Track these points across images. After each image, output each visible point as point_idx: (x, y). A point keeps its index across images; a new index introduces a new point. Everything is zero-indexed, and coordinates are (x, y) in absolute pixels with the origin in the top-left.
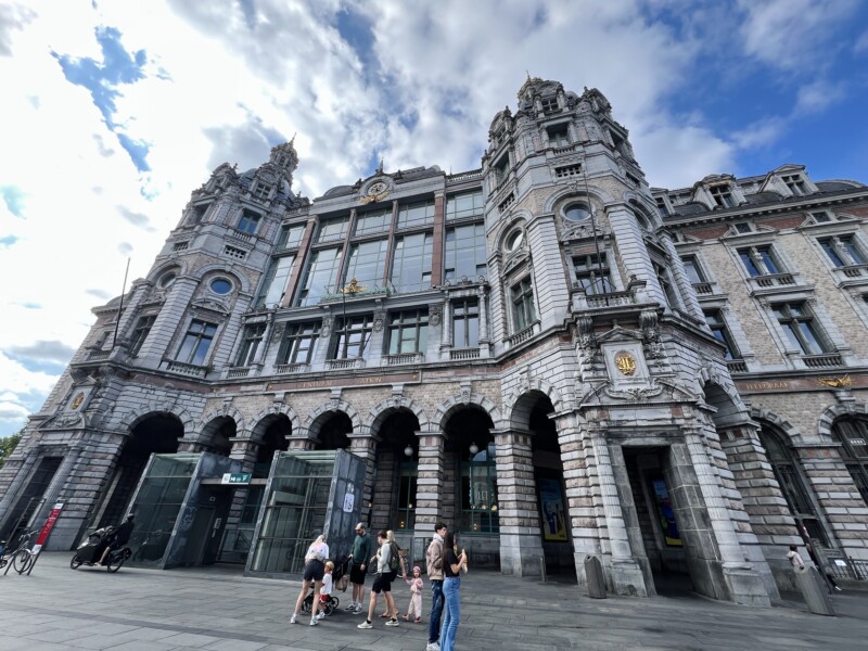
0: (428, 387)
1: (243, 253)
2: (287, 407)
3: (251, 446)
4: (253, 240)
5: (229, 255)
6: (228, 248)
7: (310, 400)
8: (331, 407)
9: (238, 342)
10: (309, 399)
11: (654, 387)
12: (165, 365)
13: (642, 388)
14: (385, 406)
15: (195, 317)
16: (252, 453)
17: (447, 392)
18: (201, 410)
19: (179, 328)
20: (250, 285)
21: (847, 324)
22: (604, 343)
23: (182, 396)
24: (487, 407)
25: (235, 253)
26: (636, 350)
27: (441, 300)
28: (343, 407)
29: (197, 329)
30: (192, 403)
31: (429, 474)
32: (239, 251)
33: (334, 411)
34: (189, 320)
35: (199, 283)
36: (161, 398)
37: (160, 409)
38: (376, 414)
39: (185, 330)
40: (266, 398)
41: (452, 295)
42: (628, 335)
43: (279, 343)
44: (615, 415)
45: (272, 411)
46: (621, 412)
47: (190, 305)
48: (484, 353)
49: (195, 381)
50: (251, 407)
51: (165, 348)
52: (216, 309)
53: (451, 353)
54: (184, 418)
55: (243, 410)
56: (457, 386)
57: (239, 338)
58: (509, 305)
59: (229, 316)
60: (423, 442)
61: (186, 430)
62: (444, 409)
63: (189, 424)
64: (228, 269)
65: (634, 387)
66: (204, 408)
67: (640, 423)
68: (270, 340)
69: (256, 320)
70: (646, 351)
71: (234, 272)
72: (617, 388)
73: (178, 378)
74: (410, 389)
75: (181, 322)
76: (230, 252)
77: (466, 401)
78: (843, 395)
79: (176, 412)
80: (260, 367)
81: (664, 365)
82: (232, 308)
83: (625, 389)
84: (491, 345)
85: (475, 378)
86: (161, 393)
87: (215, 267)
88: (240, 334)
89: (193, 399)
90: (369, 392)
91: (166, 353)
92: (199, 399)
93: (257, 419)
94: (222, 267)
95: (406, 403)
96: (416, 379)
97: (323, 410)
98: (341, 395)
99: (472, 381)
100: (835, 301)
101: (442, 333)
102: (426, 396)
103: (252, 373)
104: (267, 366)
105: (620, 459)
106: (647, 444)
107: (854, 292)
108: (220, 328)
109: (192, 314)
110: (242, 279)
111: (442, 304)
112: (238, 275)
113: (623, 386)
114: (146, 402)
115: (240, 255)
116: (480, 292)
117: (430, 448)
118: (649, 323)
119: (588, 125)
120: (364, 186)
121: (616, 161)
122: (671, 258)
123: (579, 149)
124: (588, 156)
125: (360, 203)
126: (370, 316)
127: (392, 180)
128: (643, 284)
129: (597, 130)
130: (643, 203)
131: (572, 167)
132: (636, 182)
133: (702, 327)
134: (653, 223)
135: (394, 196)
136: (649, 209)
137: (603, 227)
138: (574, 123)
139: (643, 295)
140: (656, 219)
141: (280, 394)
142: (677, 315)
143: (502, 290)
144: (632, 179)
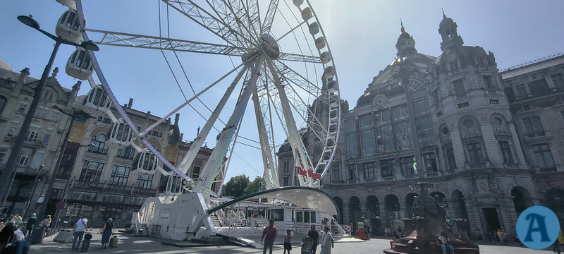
2: (374, 194)
3: (367, 205)
8: (389, 193)
10: (381, 191)
11: (491, 193)
12: (332, 182)
13: (487, 193)
14: (407, 193)
20: (343, 149)
22: (476, 180)
23: (339, 191)
24: (444, 193)
26: (486, 182)
28: (394, 193)
33: (391, 194)
37: (336, 196)
38: (405, 195)
39: (332, 170)
40: (366, 191)
41: (424, 152)
42: (483, 177)
44: (479, 200)
45: (369, 195)
46: (481, 200)
48: (440, 175)
49: (341, 186)
50: (362, 193)
52: (337, 161)
53: (428, 174)
54: (342, 197)
55: (360, 194)
57: (347, 170)
58: (446, 157)
59: (341, 162)
61: (344, 201)
63: (344, 199)
65: (484, 193)
66: (346, 194)
67: (486, 202)
68: (359, 170)
69: (351, 163)
70: (489, 182)
72: (480, 193)
73: (336, 186)
77: (436, 191)
80: (359, 180)
81: (494, 186)
82: (341, 159)
84: (442, 172)
85: (438, 183)
86: (334, 191)
88: (347, 168)
89: (342, 192)
90: (401, 188)
91: (330, 178)
93: (366, 197)
98: (392, 190)
103: (357, 182)
104: (361, 179)
105: (481, 211)
106: (489, 208)
108: (340, 167)
113: (481, 192)
116: (434, 151)
118: (489, 174)
119: (471, 79)
120: (374, 100)
121: (485, 95)
122: (511, 136)
123: (467, 95)
124: (471, 97)
125: (375, 110)
126: (393, 159)
127: (385, 97)
128: (489, 160)
129: (476, 80)
130: (500, 112)
131: (464, 104)
132: (497, 101)
133: (520, 166)
134: (505, 119)
135: (389, 106)
136: (502, 113)
137: (478, 132)
138: (465, 79)
139: (488, 165)
140: (506, 117)
141: (370, 189)
142: (506, 166)
143: (443, 151)
144: (494, 101)
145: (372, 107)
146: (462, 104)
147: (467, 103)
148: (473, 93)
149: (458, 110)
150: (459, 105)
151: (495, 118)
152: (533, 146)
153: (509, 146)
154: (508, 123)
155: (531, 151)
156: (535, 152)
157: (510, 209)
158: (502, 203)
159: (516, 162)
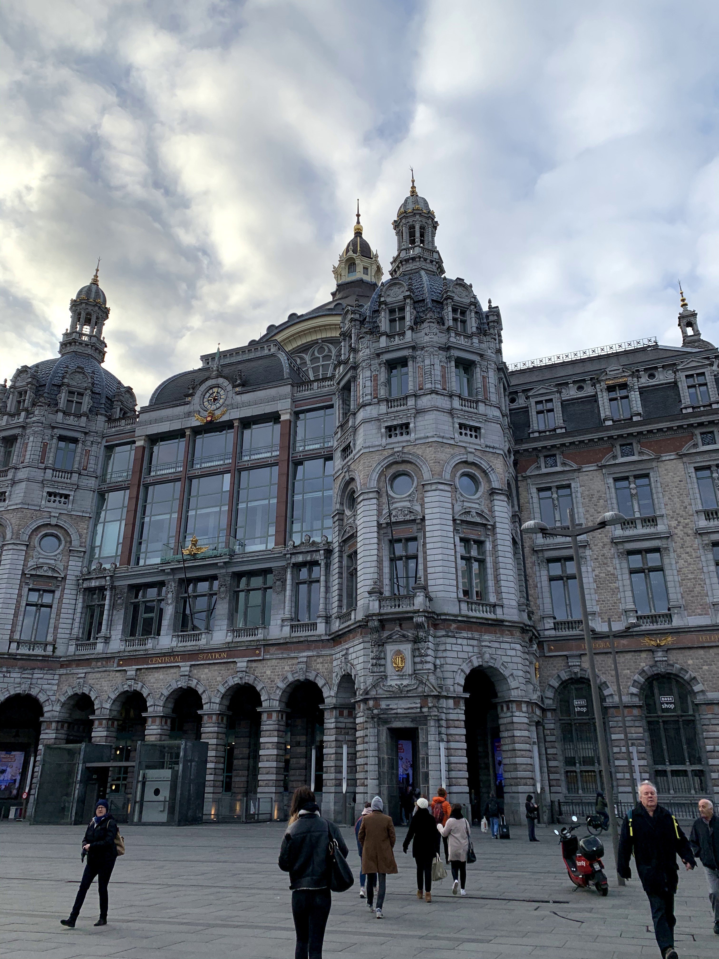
0: (269, 662)
1: (67, 496)
2: (140, 684)
3: (110, 722)
4: (75, 476)
5: (51, 504)
6: (50, 494)
7: (161, 677)
8: (182, 684)
9: (79, 610)
10: (160, 675)
11: (413, 682)
12: (14, 645)
13: (405, 682)
14: (231, 683)
15: (30, 587)
16: (113, 729)
17: (287, 668)
18: (55, 688)
19: (18, 602)
20: (80, 536)
21: (690, 576)
22: (386, 643)
23: (36, 676)
24: (320, 683)
25: (58, 499)
26: (407, 648)
27: (283, 563)
28: (193, 684)
29: (34, 597)
30: (46, 682)
31: (270, 745)
32: (61, 495)
33: (186, 687)
34: (25, 590)
35: (27, 546)
36: (18, 680)
37: (18, 691)
38: (223, 690)
39: (23, 604)
40: (118, 674)
41: (293, 560)
42: (404, 636)
43: (123, 611)
44: (383, 704)
45: (126, 688)
46: (388, 702)
47: (23, 574)
48: (321, 628)
49: (45, 658)
50: (104, 684)
51: (10, 627)
52: (50, 574)
53: (292, 627)
54: (42, 698)
55: (98, 687)
56: (295, 661)
57: (80, 605)
58: (345, 575)
59: (64, 579)
60: (264, 717)
61: (45, 709)
62: (282, 685)
63: (47, 703)
64: (54, 522)
65: (399, 682)
66: (58, 685)
67: (399, 711)
68: (113, 606)
69: (93, 584)
70: (413, 650)
71: (61, 523)
72: (389, 682)
73: (28, 658)
74: (254, 665)
75: (20, 595)
76: (52, 498)
77: (302, 678)
78: (659, 656)
79: (34, 692)
80: (107, 640)
81: (426, 662)
82: (66, 568)
83: (393, 683)
84: (328, 619)
85: (310, 653)
86: (15, 675)
87: (40, 522)
88: (80, 600)
89: (46, 676)
90: (216, 667)
91: (12, 632)
92: (50, 677)
93: (113, 697)
94: (47, 521)
95: (249, 680)
96: (259, 655)
97: (175, 686)
98: (190, 671)
99: (308, 657)
100: (688, 550)
101: (285, 602)
102: (268, 672)
103: (100, 647)
104: (113, 637)
105: (384, 737)
106: (403, 726)
107: (706, 539)
108: (58, 594)
109: (27, 584)
110: (71, 531)
111: (284, 569)
112: (66, 526)
113: (393, 682)
114: (5, 685)
115: (63, 500)
116: (320, 557)
117: (271, 722)
118: (419, 626)
119: (427, 362)
120: (199, 393)
121: (451, 412)
122: (494, 527)
123: (411, 402)
124: (419, 412)
125: (195, 422)
126: (214, 578)
127: (230, 387)
128: (425, 588)
129: (438, 367)
130: (477, 460)
131: (401, 426)
132: (477, 429)
133: (499, 610)
134: (489, 481)
135: (234, 415)
136: (484, 465)
137: (418, 508)
138: (414, 358)
139: (419, 601)
140: (492, 477)
141: (131, 671)
142: (464, 606)
143: (341, 557)
144: (471, 428)
145: (189, 414)
146: (395, 427)
147: (407, 425)
148: (425, 402)
149: (384, 441)
150: (389, 429)
151: (464, 474)
152: (550, 560)
153: (484, 553)
154: (493, 492)
155: (544, 573)
156: (552, 579)
157: (452, 731)
158: (435, 712)
159: (492, 599)
